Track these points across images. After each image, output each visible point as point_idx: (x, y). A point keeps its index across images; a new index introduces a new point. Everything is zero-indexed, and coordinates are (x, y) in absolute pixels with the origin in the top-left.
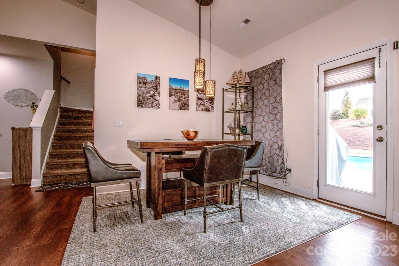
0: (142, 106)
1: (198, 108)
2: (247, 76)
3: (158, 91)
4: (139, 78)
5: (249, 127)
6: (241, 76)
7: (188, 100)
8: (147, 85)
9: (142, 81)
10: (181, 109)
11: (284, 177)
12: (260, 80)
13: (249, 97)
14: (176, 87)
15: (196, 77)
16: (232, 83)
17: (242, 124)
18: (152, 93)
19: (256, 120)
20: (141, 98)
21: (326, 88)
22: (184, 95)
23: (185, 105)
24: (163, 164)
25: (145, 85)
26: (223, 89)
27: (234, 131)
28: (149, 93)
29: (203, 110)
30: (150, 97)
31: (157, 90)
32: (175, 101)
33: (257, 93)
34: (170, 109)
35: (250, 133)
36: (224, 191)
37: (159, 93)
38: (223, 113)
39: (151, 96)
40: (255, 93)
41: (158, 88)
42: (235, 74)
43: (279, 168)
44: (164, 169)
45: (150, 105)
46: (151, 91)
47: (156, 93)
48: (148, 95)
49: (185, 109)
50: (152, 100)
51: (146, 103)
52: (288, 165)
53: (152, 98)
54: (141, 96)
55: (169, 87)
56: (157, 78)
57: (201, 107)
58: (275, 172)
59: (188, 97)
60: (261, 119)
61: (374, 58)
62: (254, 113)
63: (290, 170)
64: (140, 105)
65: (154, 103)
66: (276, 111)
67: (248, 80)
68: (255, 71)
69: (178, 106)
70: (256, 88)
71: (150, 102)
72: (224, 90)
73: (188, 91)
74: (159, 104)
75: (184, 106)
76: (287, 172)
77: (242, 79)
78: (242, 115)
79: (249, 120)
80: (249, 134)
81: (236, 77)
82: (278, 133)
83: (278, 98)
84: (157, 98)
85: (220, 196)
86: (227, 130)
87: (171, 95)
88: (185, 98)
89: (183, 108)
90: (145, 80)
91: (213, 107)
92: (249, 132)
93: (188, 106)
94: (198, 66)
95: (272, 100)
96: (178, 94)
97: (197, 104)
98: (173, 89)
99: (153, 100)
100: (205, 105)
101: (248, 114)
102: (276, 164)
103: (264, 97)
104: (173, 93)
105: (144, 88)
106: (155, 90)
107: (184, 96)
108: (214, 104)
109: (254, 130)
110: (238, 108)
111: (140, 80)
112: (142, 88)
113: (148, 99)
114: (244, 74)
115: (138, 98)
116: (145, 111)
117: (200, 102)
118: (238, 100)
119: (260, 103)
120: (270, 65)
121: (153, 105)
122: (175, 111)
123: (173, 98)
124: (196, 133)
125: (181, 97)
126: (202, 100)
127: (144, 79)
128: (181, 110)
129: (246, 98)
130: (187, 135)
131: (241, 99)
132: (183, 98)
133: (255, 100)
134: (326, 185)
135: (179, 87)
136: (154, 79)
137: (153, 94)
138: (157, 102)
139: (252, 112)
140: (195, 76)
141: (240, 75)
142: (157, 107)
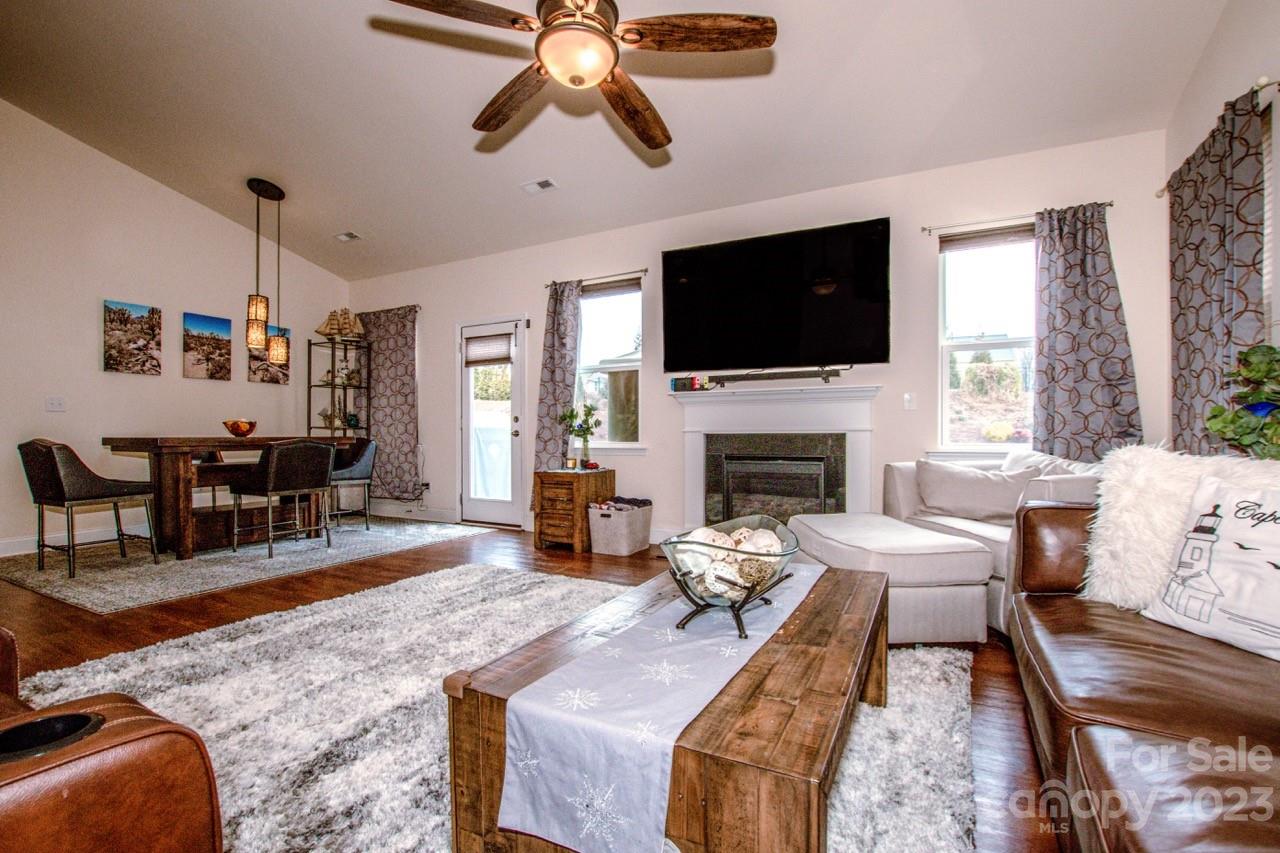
0: (117, 370)
1: (252, 376)
2: (358, 321)
3: (156, 339)
4: (107, 309)
5: (363, 416)
6: (347, 321)
7: (229, 360)
8: (129, 326)
9: (115, 317)
10: (212, 376)
11: (418, 498)
12: (382, 333)
13: (363, 360)
14: (201, 332)
15: (251, 329)
16: (328, 331)
17: (351, 409)
18: (141, 342)
19: (375, 402)
20: (114, 352)
21: (469, 363)
22: (220, 349)
23: (221, 368)
24: (193, 474)
25: (125, 325)
26: (309, 341)
27: (331, 423)
28: (135, 343)
29: (263, 381)
30: (136, 352)
31: (154, 336)
32: (199, 360)
33: (378, 354)
34: (185, 376)
35: (365, 426)
36: (304, 516)
37: (159, 344)
38: (310, 387)
39: (139, 349)
40: (373, 355)
41: (156, 332)
42: (333, 315)
43: (411, 485)
44: (194, 482)
45: (138, 368)
46: (138, 338)
47: (153, 344)
48: (132, 346)
49: (221, 378)
50: (142, 357)
51: (127, 364)
52: (425, 477)
53: (142, 354)
54: (114, 348)
55: (182, 333)
56: (153, 311)
57: (260, 374)
58: (406, 492)
59: (229, 354)
60: (384, 402)
61: (510, 334)
62: (372, 391)
63: (427, 485)
64: (111, 368)
65: (148, 365)
66: (406, 390)
67: (359, 329)
68: (374, 313)
69: (205, 372)
70: (375, 346)
71: (137, 361)
72: (310, 344)
73: (229, 341)
74: (159, 366)
75: (220, 372)
76: (424, 488)
77: (347, 326)
78: (351, 392)
79: (364, 402)
80: (362, 428)
81: (336, 322)
82: (411, 427)
83: (410, 369)
84: (155, 353)
85: (298, 523)
86: (317, 421)
87: (187, 348)
88: (221, 355)
89: (217, 375)
90: (124, 314)
91: (286, 375)
92: (363, 424)
93: (229, 371)
94: (253, 309)
95: (401, 370)
96: (205, 348)
97: (250, 368)
98: (194, 336)
99: (145, 358)
100: (267, 370)
101: (363, 390)
102: (407, 477)
103: (388, 364)
104: (193, 345)
105: (121, 333)
106: (148, 337)
107: (218, 351)
108: (290, 369)
109: (372, 422)
110: (338, 381)
111: (112, 316)
112: (117, 332)
113: (132, 355)
114: (352, 317)
115: (106, 352)
116: (124, 381)
117: (256, 364)
118: (339, 365)
119: (383, 374)
120: (399, 309)
121: (145, 368)
122: (197, 382)
123: (192, 356)
124: (252, 425)
125: (212, 353)
126: (262, 360)
127: (122, 313)
128: (213, 381)
129: (358, 360)
130: (234, 428)
131: (347, 361)
132: (217, 354)
133: (373, 366)
134: (470, 499)
135: (207, 333)
136: (146, 314)
137: (145, 346)
138: (155, 362)
139: (368, 388)
140: (248, 328)
141: (345, 319)
142: (154, 372)
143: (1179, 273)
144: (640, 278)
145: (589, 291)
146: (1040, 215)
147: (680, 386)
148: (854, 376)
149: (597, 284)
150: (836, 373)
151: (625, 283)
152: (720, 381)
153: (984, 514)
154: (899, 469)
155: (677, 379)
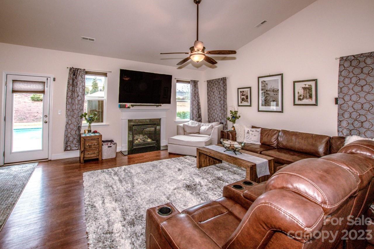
21: (14, 92)
61: (45, 82)
134: (12, 153)
143: (209, 94)
144: (107, 73)
145: (88, 73)
146: (191, 80)
147: (121, 107)
148: (164, 106)
149: (91, 72)
150: (161, 105)
151: (102, 74)
152: (132, 106)
153: (195, 133)
154: (180, 126)
155: (120, 105)
